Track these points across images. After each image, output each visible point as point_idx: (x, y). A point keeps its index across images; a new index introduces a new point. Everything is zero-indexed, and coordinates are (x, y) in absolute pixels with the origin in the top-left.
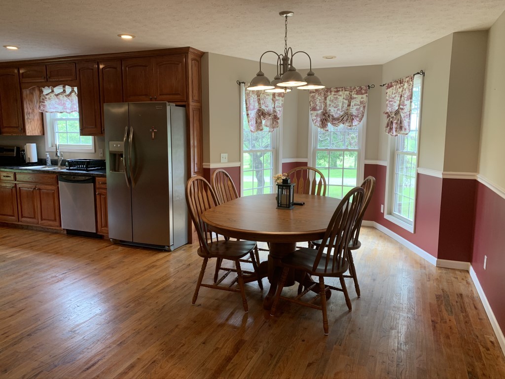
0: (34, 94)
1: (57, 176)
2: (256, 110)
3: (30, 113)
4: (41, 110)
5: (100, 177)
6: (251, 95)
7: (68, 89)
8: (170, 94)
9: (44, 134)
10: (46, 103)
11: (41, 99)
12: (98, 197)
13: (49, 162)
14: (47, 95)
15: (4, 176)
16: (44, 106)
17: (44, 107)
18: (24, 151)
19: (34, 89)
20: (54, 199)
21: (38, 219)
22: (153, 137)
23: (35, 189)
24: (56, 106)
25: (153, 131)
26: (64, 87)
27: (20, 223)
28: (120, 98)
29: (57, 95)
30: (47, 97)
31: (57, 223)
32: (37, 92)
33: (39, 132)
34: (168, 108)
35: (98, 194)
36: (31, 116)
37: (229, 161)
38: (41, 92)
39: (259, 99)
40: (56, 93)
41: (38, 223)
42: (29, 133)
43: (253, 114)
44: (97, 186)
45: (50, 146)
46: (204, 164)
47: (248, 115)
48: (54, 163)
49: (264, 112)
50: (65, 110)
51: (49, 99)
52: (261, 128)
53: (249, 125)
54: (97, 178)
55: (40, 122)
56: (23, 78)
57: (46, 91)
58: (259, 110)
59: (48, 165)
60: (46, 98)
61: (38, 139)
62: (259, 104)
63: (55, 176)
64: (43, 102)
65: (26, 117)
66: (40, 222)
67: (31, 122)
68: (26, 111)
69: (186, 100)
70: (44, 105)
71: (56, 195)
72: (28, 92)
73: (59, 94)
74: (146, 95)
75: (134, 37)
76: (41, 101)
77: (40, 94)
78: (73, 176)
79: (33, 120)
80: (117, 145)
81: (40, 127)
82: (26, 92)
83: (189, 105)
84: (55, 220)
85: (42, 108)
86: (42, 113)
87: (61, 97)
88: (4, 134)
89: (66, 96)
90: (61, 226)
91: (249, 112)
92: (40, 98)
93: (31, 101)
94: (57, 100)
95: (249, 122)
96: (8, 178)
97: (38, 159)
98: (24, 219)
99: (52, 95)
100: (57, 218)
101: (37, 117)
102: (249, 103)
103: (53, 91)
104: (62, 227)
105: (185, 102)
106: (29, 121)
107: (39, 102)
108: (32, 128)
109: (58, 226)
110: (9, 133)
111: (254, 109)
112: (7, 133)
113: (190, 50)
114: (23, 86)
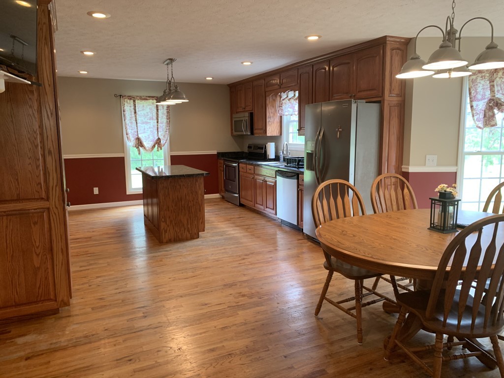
0: (276, 100)
2: (486, 100)
3: (271, 117)
4: (280, 114)
5: (301, 174)
6: (478, 81)
7: (297, 93)
9: (281, 135)
10: (283, 107)
11: (280, 104)
12: (300, 193)
13: (282, 159)
14: (284, 99)
16: (282, 110)
19: (275, 96)
20: (273, 190)
21: (264, 207)
22: (338, 136)
23: (263, 181)
24: (289, 109)
25: (338, 130)
26: (294, 92)
27: (255, 208)
28: (327, 98)
29: (290, 100)
31: (274, 212)
32: (278, 98)
33: (277, 133)
34: (354, 106)
35: (300, 190)
36: (272, 120)
37: (438, 165)
38: (281, 97)
39: (493, 86)
40: (289, 98)
42: (269, 134)
43: (481, 105)
44: (299, 182)
46: (402, 167)
47: (472, 107)
49: (499, 102)
51: (285, 103)
52: (492, 123)
53: (474, 120)
54: (300, 176)
55: (279, 125)
56: (267, 87)
58: (490, 100)
59: (281, 161)
60: (283, 103)
61: (276, 139)
62: (492, 91)
64: (281, 107)
65: (268, 120)
66: (265, 209)
68: (268, 115)
69: (381, 95)
71: (275, 188)
72: (271, 99)
73: (291, 98)
74: (346, 93)
75: (319, 37)
77: (280, 100)
79: (273, 122)
80: (312, 145)
81: (279, 128)
82: (269, 99)
83: (384, 100)
84: (273, 209)
85: (280, 111)
86: (281, 117)
88: (256, 135)
89: (294, 100)
90: (276, 214)
91: (474, 104)
93: (273, 106)
94: (290, 104)
95: (473, 116)
97: (275, 156)
98: (257, 205)
99: (287, 99)
100: (275, 208)
101: (277, 119)
102: (476, 91)
103: (287, 96)
105: (381, 97)
106: (270, 123)
107: (278, 107)
108: (272, 130)
111: (482, 99)
112: (258, 134)
113: (388, 39)
114: (267, 94)
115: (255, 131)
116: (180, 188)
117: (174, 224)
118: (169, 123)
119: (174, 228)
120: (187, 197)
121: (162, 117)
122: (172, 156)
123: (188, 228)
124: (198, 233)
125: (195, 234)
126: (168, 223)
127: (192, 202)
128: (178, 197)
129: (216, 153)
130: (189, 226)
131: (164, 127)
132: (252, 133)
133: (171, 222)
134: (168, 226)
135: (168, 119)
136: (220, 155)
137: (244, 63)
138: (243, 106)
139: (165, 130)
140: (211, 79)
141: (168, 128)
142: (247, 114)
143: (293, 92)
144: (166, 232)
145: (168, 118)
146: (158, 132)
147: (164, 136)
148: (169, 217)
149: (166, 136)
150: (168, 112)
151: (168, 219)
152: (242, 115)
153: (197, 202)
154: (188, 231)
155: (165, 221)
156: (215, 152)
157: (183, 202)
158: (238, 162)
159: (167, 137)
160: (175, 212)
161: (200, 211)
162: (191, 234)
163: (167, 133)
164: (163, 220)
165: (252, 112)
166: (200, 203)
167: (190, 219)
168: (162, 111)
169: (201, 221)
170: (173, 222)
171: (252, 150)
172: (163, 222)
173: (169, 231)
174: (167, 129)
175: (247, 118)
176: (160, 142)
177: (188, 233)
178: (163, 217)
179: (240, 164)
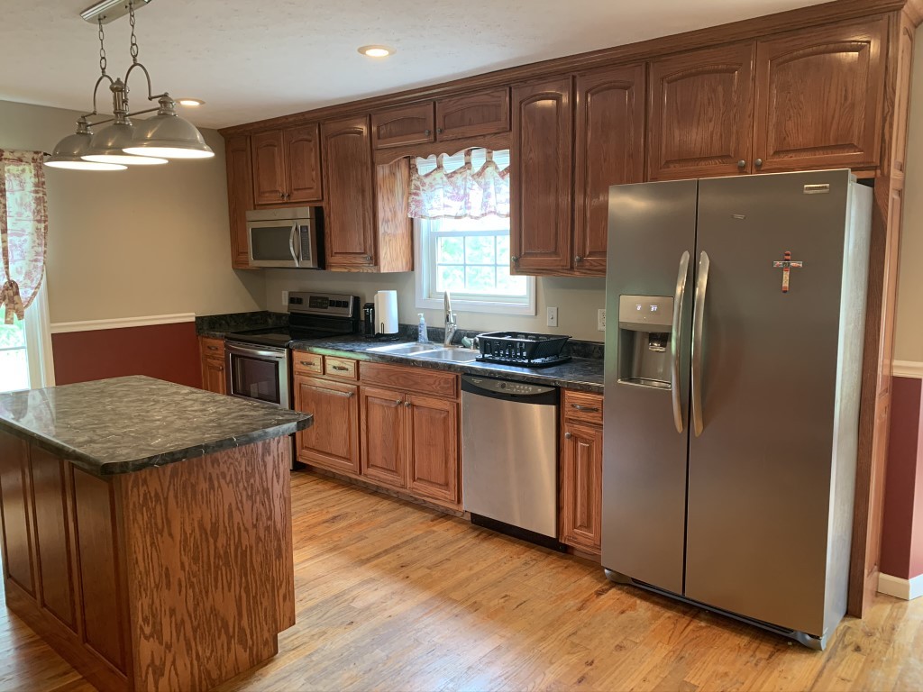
0: (398, 175)
1: (457, 376)
3: (388, 221)
4: (412, 214)
5: (576, 390)
7: (478, 157)
8: (814, 149)
9: (413, 269)
10: (423, 196)
11: (413, 187)
12: (567, 445)
13: (423, 334)
14: (427, 175)
15: (335, 367)
16: (418, 203)
17: (417, 206)
18: (372, 306)
19: (398, 164)
20: (446, 432)
21: (404, 477)
22: (786, 284)
23: (401, 403)
24: (449, 202)
25: (786, 264)
27: (362, 478)
28: (638, 172)
29: (450, 176)
30: (427, 181)
31: (452, 495)
32: (402, 172)
33: (404, 264)
34: (849, 189)
35: (570, 437)
36: (391, 229)
38: (412, 169)
40: (449, 172)
41: (403, 487)
42: (385, 267)
44: (568, 413)
45: (425, 295)
46: (895, 364)
48: (436, 336)
50: (467, 212)
51: (431, 185)
54: (568, 394)
55: (407, 242)
56: (379, 138)
57: (424, 166)
59: (421, 340)
60: (424, 184)
61: (401, 281)
63: (452, 376)
64: (416, 194)
65: (382, 229)
66: (409, 483)
67: (390, 240)
68: (381, 215)
69: (878, 164)
70: (418, 201)
72: (387, 171)
73: (454, 172)
74: (721, 157)
76: (411, 193)
77: (410, 176)
78: (499, 383)
79: (395, 236)
80: (646, 308)
82: (382, 171)
83: (887, 179)
84: (446, 485)
85: (413, 207)
86: (412, 219)
87: (459, 179)
88: (334, 270)
89: (473, 176)
90: (459, 501)
92: (409, 185)
93: (392, 191)
94: (450, 188)
96: (343, 373)
97: (400, 327)
98: (371, 471)
99: (438, 175)
100: (453, 481)
101: (402, 230)
103: (440, 167)
104: (464, 507)
105: (875, 168)
106: (387, 238)
107: (406, 194)
108: (391, 258)
109: (452, 502)
110: (345, 267)
112: (340, 267)
114: (378, 156)
115: (331, 260)
116: (212, 487)
117: (190, 634)
118: (43, 235)
119: (189, 649)
120: (236, 515)
121: (20, 214)
122: (57, 338)
123: (242, 630)
124: (275, 638)
125: (266, 643)
126: (166, 637)
127: (253, 532)
128: (202, 527)
129: (193, 319)
130: (245, 622)
131: (27, 246)
132: (322, 263)
133: (180, 626)
134: (169, 647)
135: (39, 221)
136: (208, 324)
137: (371, 53)
138: (283, 188)
139: (30, 256)
140: (195, 104)
141: (40, 249)
142: (305, 212)
143: (483, 151)
144: (159, 672)
145: (41, 217)
146: (7, 263)
147: (28, 275)
148: (173, 612)
149: (37, 275)
150: (39, 201)
151: (166, 621)
152: (286, 212)
153: (267, 528)
154: (243, 642)
155: (157, 633)
156: (189, 317)
157: (222, 540)
158: (288, 347)
159: (39, 276)
160: (192, 586)
161: (279, 556)
162: (251, 649)
163: (41, 264)
164: (147, 630)
165: (318, 205)
166: (279, 526)
167: (248, 596)
168: (18, 195)
169: (282, 591)
170: (188, 626)
171: (305, 308)
172: (147, 638)
173: (174, 663)
174: (37, 254)
175: (308, 223)
176: (17, 293)
177: (240, 649)
178: (146, 620)
179: (295, 354)
